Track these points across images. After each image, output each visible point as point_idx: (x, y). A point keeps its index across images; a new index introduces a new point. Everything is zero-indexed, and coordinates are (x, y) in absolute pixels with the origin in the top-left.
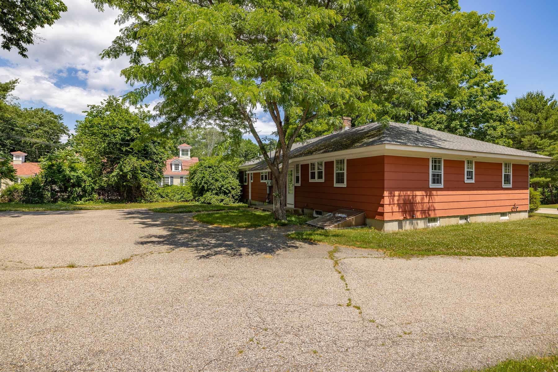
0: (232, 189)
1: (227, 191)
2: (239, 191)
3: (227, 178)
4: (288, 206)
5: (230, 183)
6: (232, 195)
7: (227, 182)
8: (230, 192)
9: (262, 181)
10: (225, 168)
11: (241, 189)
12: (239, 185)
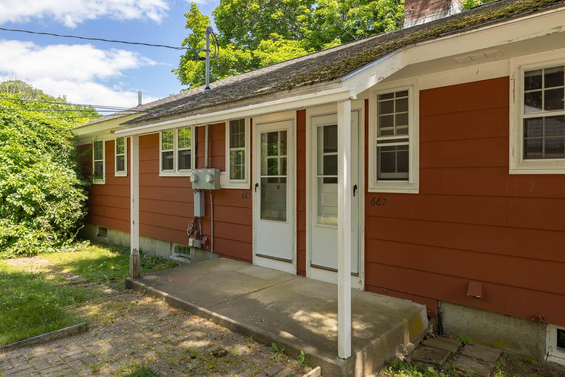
0: (50, 198)
1: (29, 210)
2: (76, 205)
3: (32, 162)
4: (311, 273)
5: (41, 178)
6: (52, 222)
7: (31, 176)
8: (40, 211)
9: (163, 173)
10: (25, 128)
11: (84, 198)
12: (76, 186)
